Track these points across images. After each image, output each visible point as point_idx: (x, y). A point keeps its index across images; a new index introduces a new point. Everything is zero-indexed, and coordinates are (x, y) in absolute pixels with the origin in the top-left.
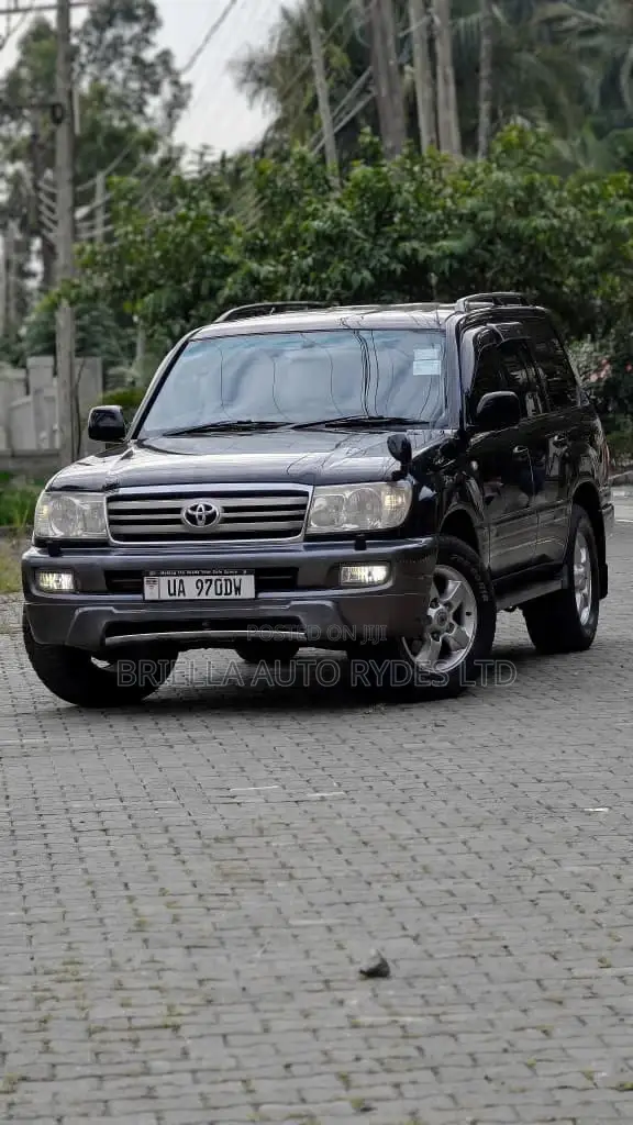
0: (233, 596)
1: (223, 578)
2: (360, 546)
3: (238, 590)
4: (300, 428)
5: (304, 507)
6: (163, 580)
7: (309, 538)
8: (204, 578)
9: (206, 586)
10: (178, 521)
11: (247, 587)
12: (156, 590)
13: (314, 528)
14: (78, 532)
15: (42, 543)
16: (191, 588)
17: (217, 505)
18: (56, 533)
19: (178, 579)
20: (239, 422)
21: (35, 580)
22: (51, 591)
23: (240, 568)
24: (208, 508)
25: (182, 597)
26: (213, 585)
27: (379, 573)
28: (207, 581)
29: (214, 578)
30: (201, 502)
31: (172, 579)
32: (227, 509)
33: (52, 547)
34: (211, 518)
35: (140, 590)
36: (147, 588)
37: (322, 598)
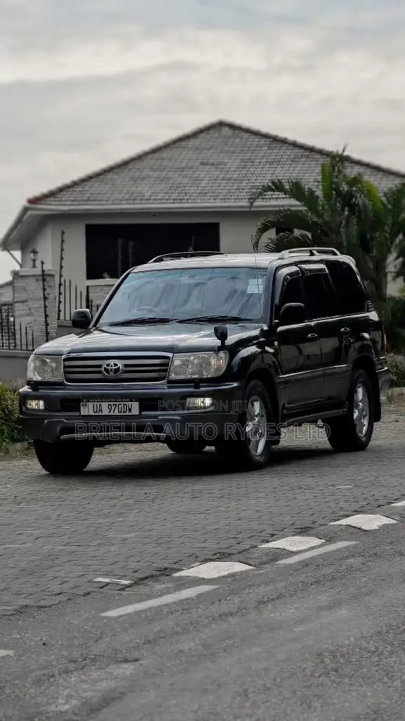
0: (127, 414)
1: (122, 403)
2: (197, 387)
3: (130, 410)
4: (181, 322)
5: (167, 365)
6: (91, 405)
7: (170, 382)
8: (112, 403)
9: (113, 408)
10: (100, 372)
11: (135, 408)
12: (87, 409)
13: (173, 376)
14: (49, 378)
15: (29, 383)
16: (105, 409)
17: (120, 363)
18: (38, 378)
19: (99, 404)
20: (150, 319)
21: (25, 404)
22: (34, 410)
23: (131, 398)
24: (116, 365)
25: (100, 414)
26: (117, 408)
27: (208, 401)
28: (114, 405)
29: (117, 403)
30: (112, 362)
31: (95, 404)
32: (126, 366)
33: (35, 385)
34: (117, 371)
35: (79, 410)
36: (82, 410)
37: (175, 415)
